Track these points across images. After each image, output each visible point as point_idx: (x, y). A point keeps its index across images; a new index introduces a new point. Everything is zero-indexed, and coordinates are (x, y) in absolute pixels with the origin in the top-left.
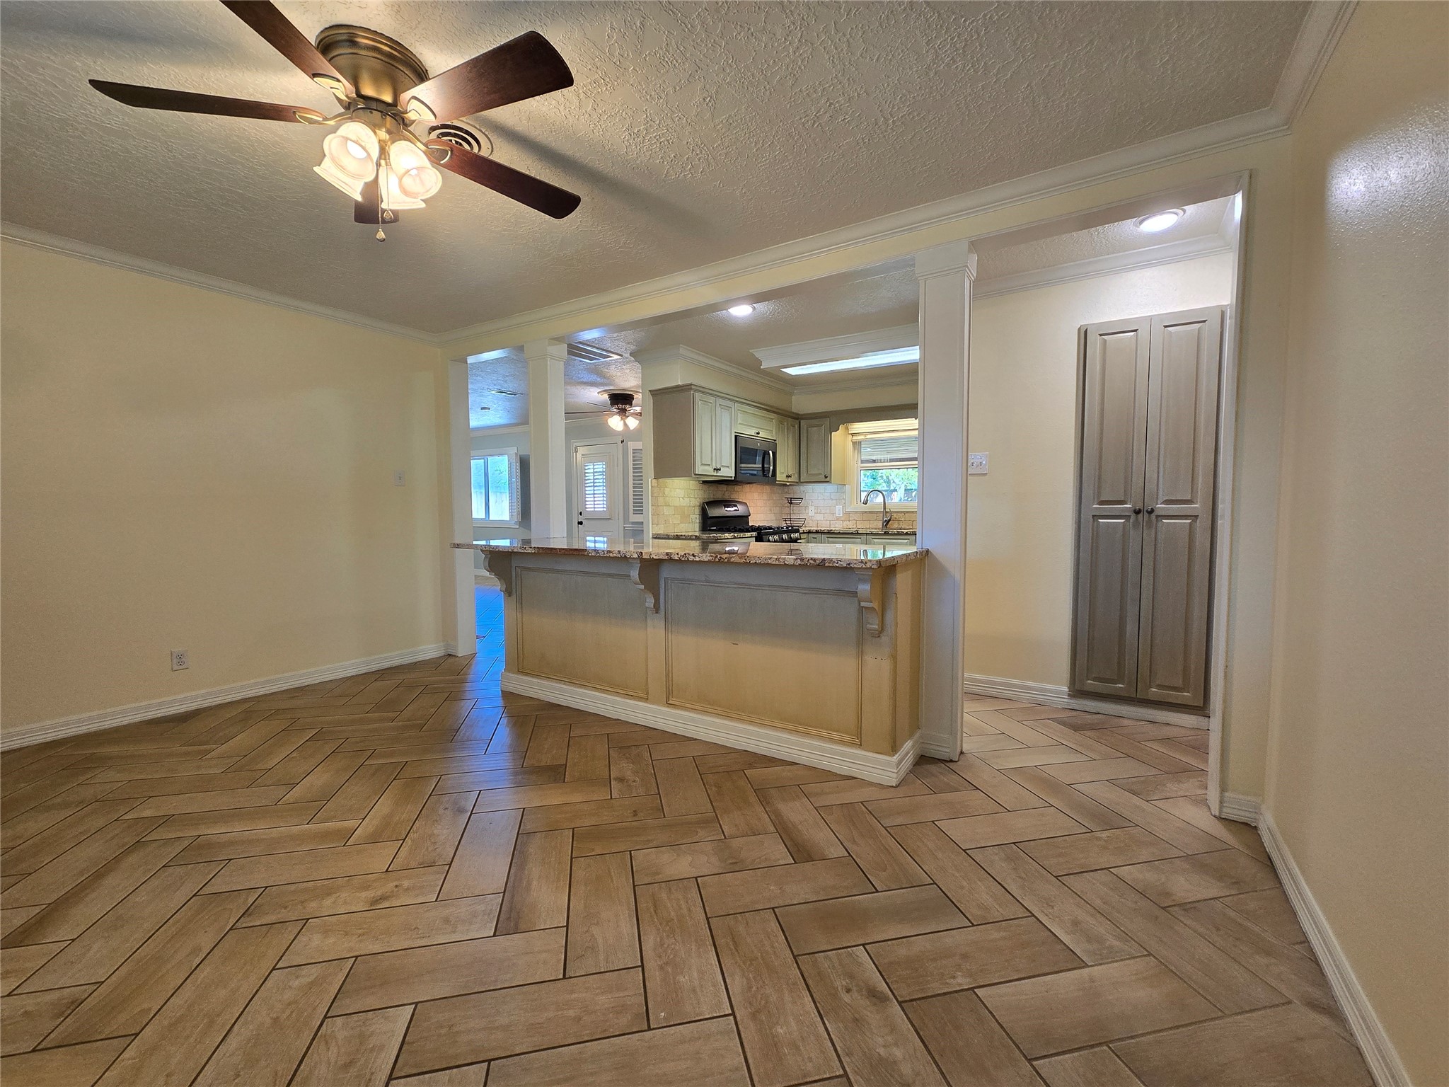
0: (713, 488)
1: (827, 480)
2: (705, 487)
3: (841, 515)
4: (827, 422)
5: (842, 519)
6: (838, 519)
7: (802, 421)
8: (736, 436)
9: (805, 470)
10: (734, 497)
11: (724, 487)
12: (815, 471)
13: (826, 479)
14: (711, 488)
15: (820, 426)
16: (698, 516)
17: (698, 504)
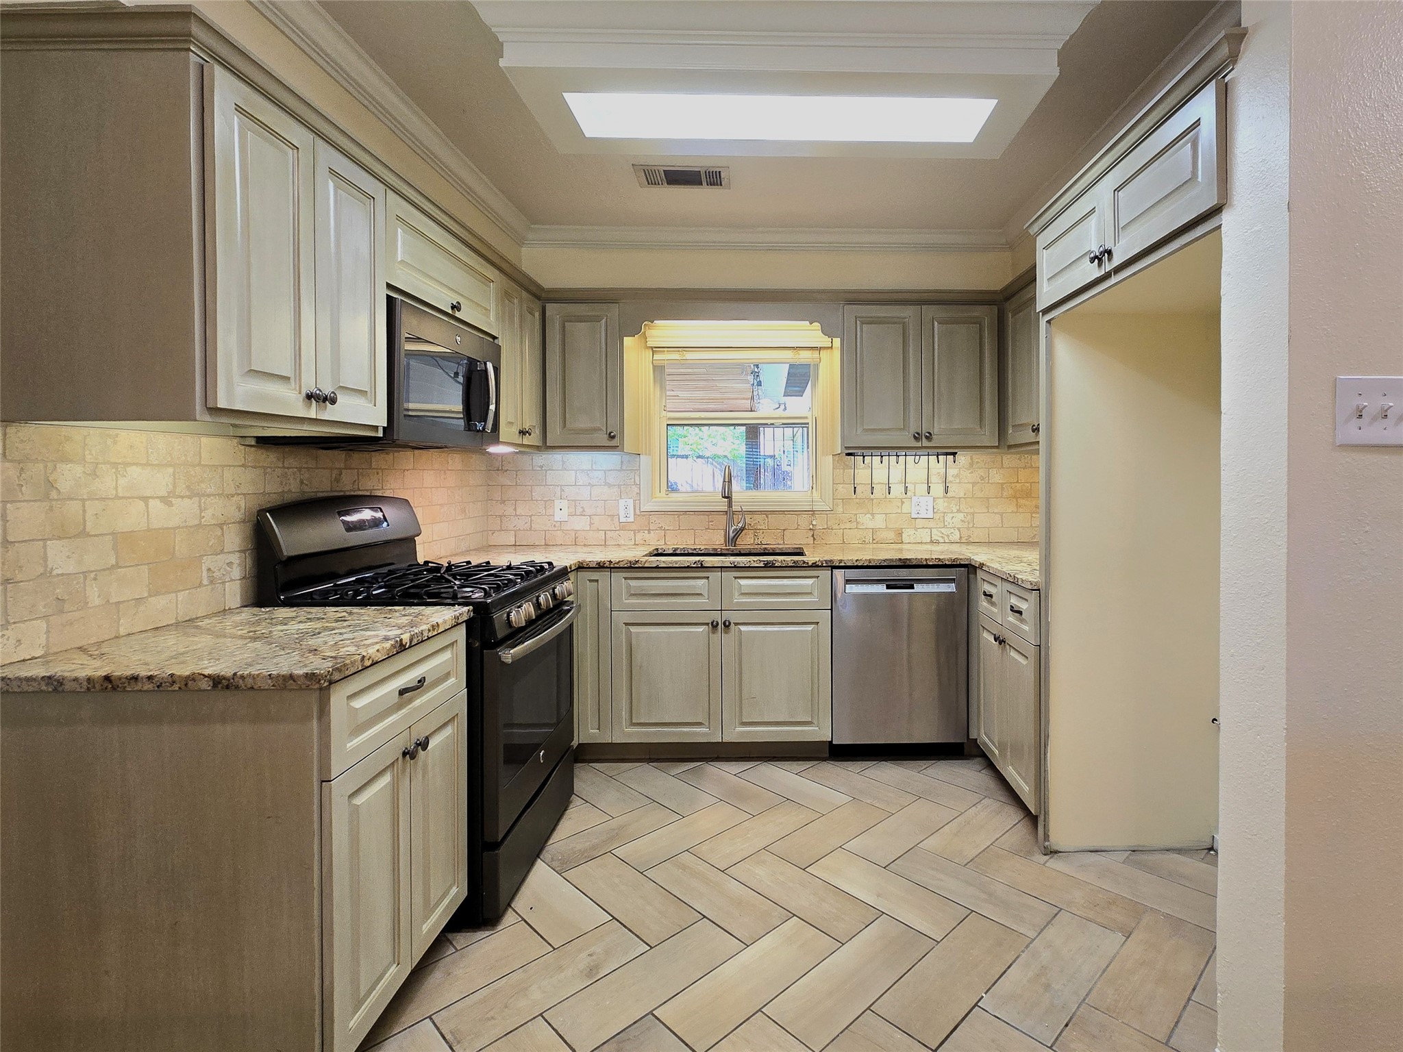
0: (295, 460)
1: (613, 443)
2: (269, 457)
3: (631, 519)
4: (614, 310)
5: (634, 527)
6: (623, 527)
7: (548, 305)
8: (390, 300)
9: (558, 418)
10: (369, 485)
11: (337, 458)
12: (582, 422)
13: (612, 441)
14: (292, 461)
15: (597, 319)
16: (235, 558)
17: (238, 516)
